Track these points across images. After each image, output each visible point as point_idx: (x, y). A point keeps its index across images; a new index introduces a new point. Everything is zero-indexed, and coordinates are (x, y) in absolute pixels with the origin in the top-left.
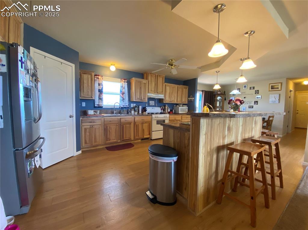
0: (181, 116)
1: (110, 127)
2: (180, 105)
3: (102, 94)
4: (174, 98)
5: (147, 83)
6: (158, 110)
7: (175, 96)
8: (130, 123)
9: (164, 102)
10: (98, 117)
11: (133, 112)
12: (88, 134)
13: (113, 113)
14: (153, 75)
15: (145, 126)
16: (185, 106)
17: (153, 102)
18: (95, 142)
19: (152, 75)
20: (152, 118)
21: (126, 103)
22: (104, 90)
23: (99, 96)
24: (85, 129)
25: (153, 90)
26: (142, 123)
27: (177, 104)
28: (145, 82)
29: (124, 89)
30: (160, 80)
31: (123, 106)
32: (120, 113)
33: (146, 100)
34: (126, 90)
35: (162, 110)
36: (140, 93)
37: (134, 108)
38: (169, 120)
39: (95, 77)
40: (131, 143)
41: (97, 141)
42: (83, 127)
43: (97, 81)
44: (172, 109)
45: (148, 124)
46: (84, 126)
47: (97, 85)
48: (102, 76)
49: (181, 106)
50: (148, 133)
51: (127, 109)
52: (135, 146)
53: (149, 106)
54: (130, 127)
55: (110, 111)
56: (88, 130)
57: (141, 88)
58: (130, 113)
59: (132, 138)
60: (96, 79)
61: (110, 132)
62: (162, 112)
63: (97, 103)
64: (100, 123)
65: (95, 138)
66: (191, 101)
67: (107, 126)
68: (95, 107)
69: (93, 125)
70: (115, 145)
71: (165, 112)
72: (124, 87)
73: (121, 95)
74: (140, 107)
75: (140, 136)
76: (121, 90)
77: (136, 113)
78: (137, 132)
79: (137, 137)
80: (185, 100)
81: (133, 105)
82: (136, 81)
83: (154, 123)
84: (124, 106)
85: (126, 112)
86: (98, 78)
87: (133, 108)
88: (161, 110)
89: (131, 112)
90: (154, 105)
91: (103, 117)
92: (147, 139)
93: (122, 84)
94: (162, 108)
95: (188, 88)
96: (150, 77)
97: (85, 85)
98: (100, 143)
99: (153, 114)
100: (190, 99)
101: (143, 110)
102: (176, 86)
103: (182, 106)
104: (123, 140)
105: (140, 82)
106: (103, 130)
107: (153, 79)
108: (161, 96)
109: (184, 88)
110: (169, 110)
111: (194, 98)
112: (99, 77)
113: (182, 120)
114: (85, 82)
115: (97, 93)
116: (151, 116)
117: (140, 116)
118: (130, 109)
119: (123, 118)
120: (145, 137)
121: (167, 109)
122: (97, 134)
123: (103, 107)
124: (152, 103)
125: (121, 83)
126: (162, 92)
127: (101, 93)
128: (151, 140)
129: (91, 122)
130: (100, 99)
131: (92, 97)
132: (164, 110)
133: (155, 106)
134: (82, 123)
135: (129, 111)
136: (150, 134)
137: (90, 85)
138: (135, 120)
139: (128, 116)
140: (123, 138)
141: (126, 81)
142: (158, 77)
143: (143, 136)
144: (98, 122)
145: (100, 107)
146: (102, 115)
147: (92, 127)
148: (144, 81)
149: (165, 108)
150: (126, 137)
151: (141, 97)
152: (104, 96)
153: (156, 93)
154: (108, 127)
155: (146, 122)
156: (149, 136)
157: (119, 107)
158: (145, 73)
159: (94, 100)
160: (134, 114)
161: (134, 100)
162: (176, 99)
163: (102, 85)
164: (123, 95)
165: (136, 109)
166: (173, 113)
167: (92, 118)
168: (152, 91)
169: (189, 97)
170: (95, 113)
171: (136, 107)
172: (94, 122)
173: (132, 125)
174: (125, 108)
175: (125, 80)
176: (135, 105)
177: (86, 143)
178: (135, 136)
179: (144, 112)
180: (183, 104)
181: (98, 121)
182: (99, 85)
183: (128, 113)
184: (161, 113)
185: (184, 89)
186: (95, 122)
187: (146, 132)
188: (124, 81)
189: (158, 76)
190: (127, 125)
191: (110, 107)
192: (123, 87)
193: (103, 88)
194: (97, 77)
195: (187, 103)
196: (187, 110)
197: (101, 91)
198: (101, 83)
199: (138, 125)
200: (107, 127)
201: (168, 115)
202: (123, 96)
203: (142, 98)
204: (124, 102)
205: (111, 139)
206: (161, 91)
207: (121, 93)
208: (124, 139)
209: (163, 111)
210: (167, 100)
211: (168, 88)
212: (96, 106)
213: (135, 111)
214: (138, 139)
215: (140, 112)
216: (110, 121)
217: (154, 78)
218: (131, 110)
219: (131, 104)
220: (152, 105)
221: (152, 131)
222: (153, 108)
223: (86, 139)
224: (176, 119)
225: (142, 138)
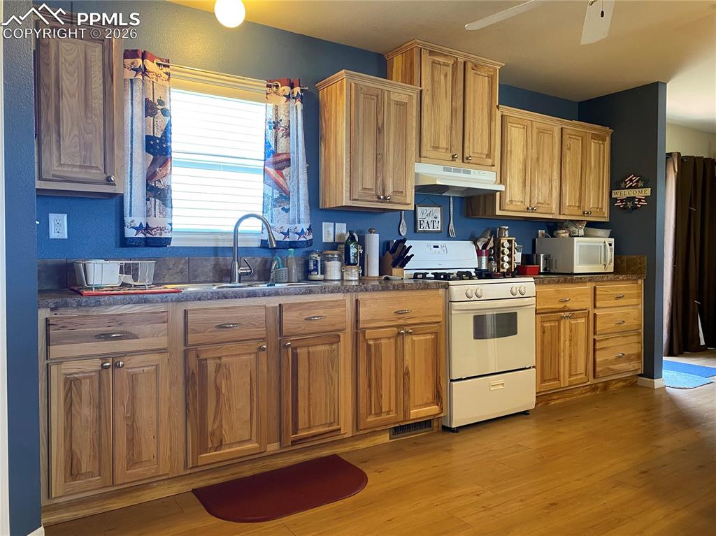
0: (588, 287)
1: (219, 367)
2: (573, 229)
3: (164, 164)
4: (545, 190)
5: (415, 102)
6: (463, 255)
7: (551, 181)
8: (332, 337)
9: (498, 213)
10: (146, 301)
11: (334, 269)
12: (86, 412)
13: (224, 274)
14: (442, 60)
15: (416, 349)
16: (600, 232)
17: (436, 211)
18: (133, 462)
19: (437, 59)
20: (448, 302)
21: (296, 221)
22: (177, 144)
23: (151, 176)
24: (71, 384)
25: (443, 143)
26: (401, 334)
28: (404, 99)
29: (288, 135)
30: (481, 90)
31: (280, 237)
32: (265, 274)
33: (410, 197)
34: (296, 146)
35: (484, 259)
36: (379, 158)
37: (341, 248)
38: (536, 314)
39: (129, 61)
40: (335, 458)
41: (145, 457)
42: (54, 369)
43: (138, 87)
44: (529, 252)
45: (429, 337)
46: (60, 361)
47: (139, 110)
48: (164, 64)
49: (582, 232)
50: (429, 395)
51: (301, 251)
53: (416, 233)
54: (333, 360)
55: (209, 265)
56: (85, 388)
57: (380, 130)
58: (320, 277)
59: (347, 429)
60: (130, 74)
61: (218, 390)
62: (484, 267)
63: (135, 218)
64: (162, 342)
65: (132, 441)
66: (635, 208)
67: (203, 356)
68: (124, 242)
69: (124, 354)
70: (248, 471)
71: (500, 266)
72: (288, 128)
73: (271, 170)
74: (374, 242)
75: (388, 412)
76: (267, 145)
77: (353, 275)
78: (370, 386)
79: (371, 419)
80: (597, 202)
81: (331, 231)
82: (358, 93)
84: (287, 234)
85: (295, 270)
86: (144, 71)
87: (334, 246)
88: (479, 254)
89: (323, 272)
90: (438, 227)
91: (178, 301)
92: (425, 424)
93: (276, 109)
94: (484, 247)
95: (608, 139)
96: (426, 70)
97: (70, 105)
98: (164, 468)
99: (447, 277)
100: (621, 194)
101: (390, 258)
102: (554, 124)
103: (585, 236)
104: (294, 443)
105: (379, 97)
106: (181, 379)
107: (445, 84)
108: (483, 179)
109: (595, 137)
110: (518, 257)
112: (151, 66)
113: (596, 311)
114: (70, 83)
115: (140, 160)
116: (441, 291)
117: (374, 289)
118: (320, 254)
119: (293, 306)
120: (418, 412)
121: (507, 251)
122: (146, 414)
123: (169, 239)
124: (430, 216)
125: (271, 106)
126: (488, 156)
127: (161, 160)
128: (447, 429)
129: (106, 337)
130: (157, 193)
131: (108, 181)
132: (495, 254)
133: (444, 235)
134: (48, 344)
135: (316, 265)
136: (440, 396)
137: (97, 103)
138: (362, 317)
139: (309, 292)
140: (295, 431)
141: (297, 90)
142: (470, 73)
143: (406, 412)
144: (152, 337)
145: (154, 243)
146: (170, 287)
147: (112, 364)
148: (397, 91)
149: (498, 245)
150: (313, 420)
151: (380, 180)
152: (178, 179)
153: (459, 161)
154: (211, 366)
155: (417, 329)
156: (433, 409)
157: (258, 244)
158: (396, 49)
159: (121, 197)
160: (342, 279)
161: (346, 202)
162: (555, 193)
163: (165, 112)
164: (279, 170)
165: (353, 251)
166: (540, 274)
167: (113, 310)
168: (436, 148)
169: (616, 184)
170: (129, 279)
171: (352, 238)
172: (126, 336)
173: (346, 341)
174: (293, 245)
175: (292, 86)
176: (342, 228)
177: (73, 472)
178: (362, 410)
179: (396, 271)
180: (591, 225)
181: (147, 328)
182: (150, 109)
183: (306, 274)
184: (481, 274)
185: (593, 146)
186: (136, 337)
187: (421, 387)
188: (287, 89)
189: (469, 66)
190: (319, 348)
191: (212, 244)
192: (283, 124)
193: (174, 129)
194: (140, 61)
195: (605, 216)
196: (610, 255)
197: (158, 149)
198: (161, 102)
199: (378, 347)
200: (202, 364)
202: (281, 180)
203: (389, 191)
204: (287, 211)
205: (227, 440)
206: (486, 152)
207: (271, 159)
208: (301, 434)
209: (489, 260)
210: (511, 201)
211: (516, 135)
212: (130, 233)
213: (347, 262)
214: (374, 433)
215: (374, 271)
216: (221, 327)
217: (446, 75)
218: (325, 259)
219: (323, 223)
220: (427, 229)
221: (452, 381)
222: (435, 247)
223: (73, 447)
224: (569, 305)
225: (398, 425)
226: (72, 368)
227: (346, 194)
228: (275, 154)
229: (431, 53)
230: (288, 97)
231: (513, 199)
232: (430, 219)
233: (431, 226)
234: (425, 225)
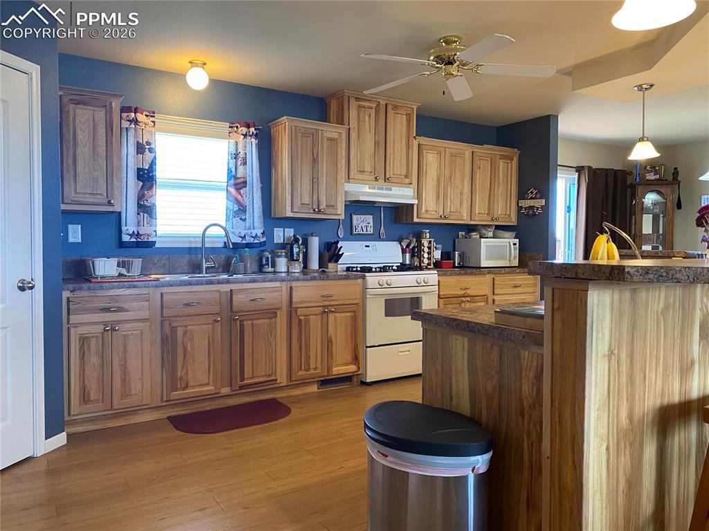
0: (489, 278)
1: (185, 332)
2: (484, 231)
3: (151, 187)
4: (457, 202)
5: (344, 137)
6: (391, 252)
7: (462, 194)
8: (272, 313)
9: (416, 220)
10: (134, 287)
11: (282, 263)
12: (94, 360)
13: (196, 268)
14: (366, 104)
15: (338, 325)
16: (507, 234)
17: (370, 219)
18: (125, 395)
19: (362, 103)
20: (365, 288)
21: (254, 227)
22: (160, 173)
23: (141, 197)
24: (84, 340)
25: (368, 168)
26: (326, 311)
27: (470, 229)
28: (335, 135)
29: (245, 164)
30: (399, 126)
31: (238, 240)
32: (227, 268)
33: (341, 210)
34: (252, 171)
35: (408, 255)
36: (315, 182)
37: (287, 246)
38: (439, 297)
39: (125, 115)
40: (274, 401)
41: (133, 392)
42: (72, 330)
43: (131, 133)
44: (450, 249)
45: (349, 314)
46: (76, 326)
47: (132, 149)
48: (151, 114)
49: (491, 234)
50: (348, 357)
51: (255, 251)
52: (295, 413)
53: (352, 235)
54: (272, 330)
55: (184, 261)
56: (93, 343)
57: (315, 160)
58: (270, 269)
59: (282, 379)
60: (125, 124)
61: (185, 349)
62: (408, 262)
63: (129, 227)
64: (146, 314)
65: (125, 380)
66: (534, 215)
67: (173, 325)
68: (122, 244)
69: (119, 322)
70: (208, 406)
71: (421, 262)
72: (245, 159)
73: (232, 190)
74: (315, 243)
75: (316, 369)
76: (229, 171)
77: (297, 268)
78: (300, 349)
79: (301, 373)
80: (506, 210)
81: (280, 235)
82: (294, 132)
83: (375, 309)
84: (244, 238)
85: (251, 265)
86: (136, 122)
87: (283, 246)
88: (404, 251)
89: (274, 265)
90: (370, 230)
91: (156, 286)
92: (347, 379)
93: (237, 143)
94: (408, 246)
95: (515, 160)
96: (353, 113)
97: (83, 152)
98: (147, 400)
99: (370, 270)
100: (525, 203)
101: (327, 256)
102: (466, 149)
103: (494, 237)
104: (241, 387)
105: (314, 135)
106: (159, 341)
107: (369, 121)
108: (402, 194)
109: (503, 157)
110: (437, 255)
111: (543, 202)
112: (141, 117)
113: (495, 297)
114: (83, 136)
115: (133, 185)
116: (360, 281)
117: (313, 279)
118: (272, 252)
119: (240, 291)
120: (339, 370)
121: (426, 250)
122: (134, 363)
123: (154, 243)
124: (363, 222)
125: (232, 141)
126: (406, 176)
127: (148, 184)
128: (364, 383)
129: (107, 310)
130: (145, 209)
131: (109, 203)
132: (416, 252)
133: (376, 236)
134: (69, 314)
135: (267, 260)
136: (357, 357)
137: (102, 150)
138: (294, 299)
139: (264, 281)
140: (242, 379)
141: (252, 129)
142: (391, 113)
143: (329, 369)
144: (138, 310)
145: (142, 245)
146: (153, 276)
147: (110, 328)
148: (329, 130)
149: (420, 244)
150: (256, 372)
151: (315, 198)
152: (161, 198)
153: (381, 181)
154: (180, 332)
155: (339, 308)
156: (352, 368)
157: (222, 245)
158: (333, 95)
159: (120, 213)
160: (288, 272)
161: (289, 214)
162: (466, 205)
163: (151, 150)
164: (238, 190)
165: (296, 250)
166: (454, 267)
167: (112, 292)
168: (362, 172)
169: (522, 195)
170: (124, 271)
171: (296, 240)
172: (120, 310)
173: (282, 319)
174: (249, 245)
175: (248, 127)
176: (290, 232)
177: (85, 399)
178: (295, 366)
179: (330, 265)
180: (498, 227)
181: (135, 305)
182: (140, 149)
183: (261, 270)
184: (403, 268)
185: (502, 165)
186: (127, 310)
187: (341, 352)
188: (244, 130)
189: (390, 107)
190: (260, 321)
191: (187, 245)
192: (241, 155)
193: (158, 162)
194: (133, 115)
195: (513, 221)
196: (515, 252)
197: (146, 177)
198: (148, 143)
199: (307, 322)
200: (174, 330)
201: (432, 276)
202: (239, 197)
203: (323, 206)
204: (244, 220)
205: (191, 383)
206: (404, 173)
207: (232, 181)
208: (246, 382)
209: (412, 256)
210: (427, 211)
211: (431, 159)
212: (126, 238)
213: (291, 258)
214: (304, 383)
215: (314, 264)
216: (188, 305)
217: (370, 116)
218: (275, 256)
219: (275, 229)
220: (362, 232)
221: (367, 347)
222: (366, 246)
223: (86, 382)
224: (469, 292)
225: (323, 379)
226: (83, 330)
227: (288, 208)
228: (236, 178)
229: (357, 99)
230: (245, 136)
231: (428, 209)
232: (363, 225)
233: (365, 230)
234: (359, 229)
